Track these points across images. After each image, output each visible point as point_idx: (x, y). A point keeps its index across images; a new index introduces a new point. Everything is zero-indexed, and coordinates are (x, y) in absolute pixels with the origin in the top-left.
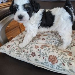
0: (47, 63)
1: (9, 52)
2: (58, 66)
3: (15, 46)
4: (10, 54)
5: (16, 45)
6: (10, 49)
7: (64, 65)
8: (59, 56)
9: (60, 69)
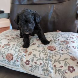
0: (5, 60)
2: (13, 63)
8: (15, 54)
9: (15, 65)
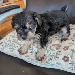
1: (2, 48)
3: (7, 42)
4: (3, 50)
5: (7, 40)
6: (2, 46)
7: (51, 60)
